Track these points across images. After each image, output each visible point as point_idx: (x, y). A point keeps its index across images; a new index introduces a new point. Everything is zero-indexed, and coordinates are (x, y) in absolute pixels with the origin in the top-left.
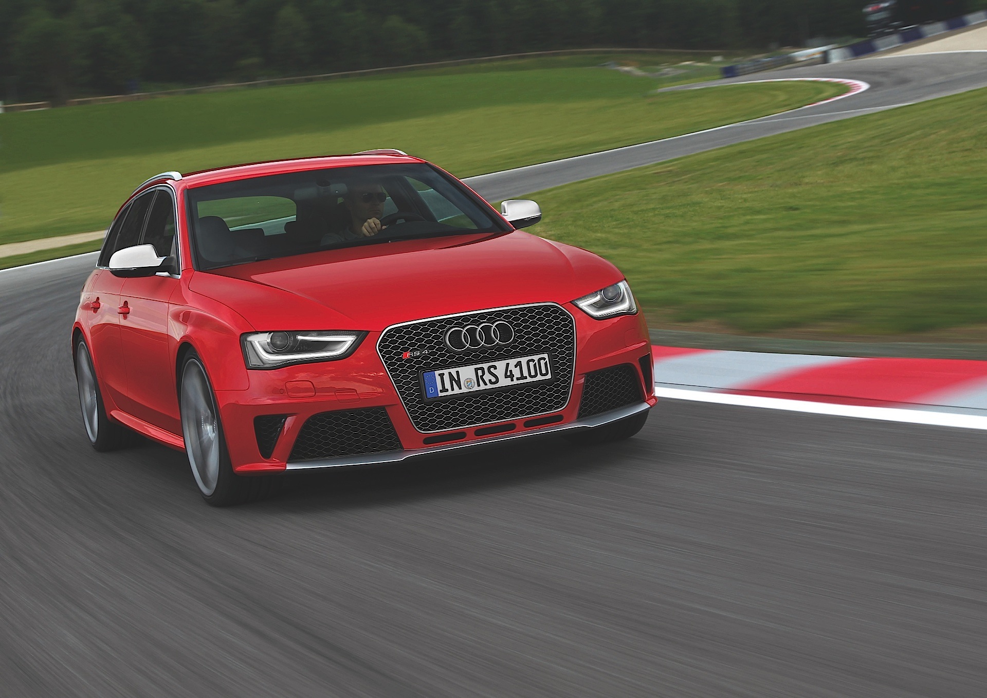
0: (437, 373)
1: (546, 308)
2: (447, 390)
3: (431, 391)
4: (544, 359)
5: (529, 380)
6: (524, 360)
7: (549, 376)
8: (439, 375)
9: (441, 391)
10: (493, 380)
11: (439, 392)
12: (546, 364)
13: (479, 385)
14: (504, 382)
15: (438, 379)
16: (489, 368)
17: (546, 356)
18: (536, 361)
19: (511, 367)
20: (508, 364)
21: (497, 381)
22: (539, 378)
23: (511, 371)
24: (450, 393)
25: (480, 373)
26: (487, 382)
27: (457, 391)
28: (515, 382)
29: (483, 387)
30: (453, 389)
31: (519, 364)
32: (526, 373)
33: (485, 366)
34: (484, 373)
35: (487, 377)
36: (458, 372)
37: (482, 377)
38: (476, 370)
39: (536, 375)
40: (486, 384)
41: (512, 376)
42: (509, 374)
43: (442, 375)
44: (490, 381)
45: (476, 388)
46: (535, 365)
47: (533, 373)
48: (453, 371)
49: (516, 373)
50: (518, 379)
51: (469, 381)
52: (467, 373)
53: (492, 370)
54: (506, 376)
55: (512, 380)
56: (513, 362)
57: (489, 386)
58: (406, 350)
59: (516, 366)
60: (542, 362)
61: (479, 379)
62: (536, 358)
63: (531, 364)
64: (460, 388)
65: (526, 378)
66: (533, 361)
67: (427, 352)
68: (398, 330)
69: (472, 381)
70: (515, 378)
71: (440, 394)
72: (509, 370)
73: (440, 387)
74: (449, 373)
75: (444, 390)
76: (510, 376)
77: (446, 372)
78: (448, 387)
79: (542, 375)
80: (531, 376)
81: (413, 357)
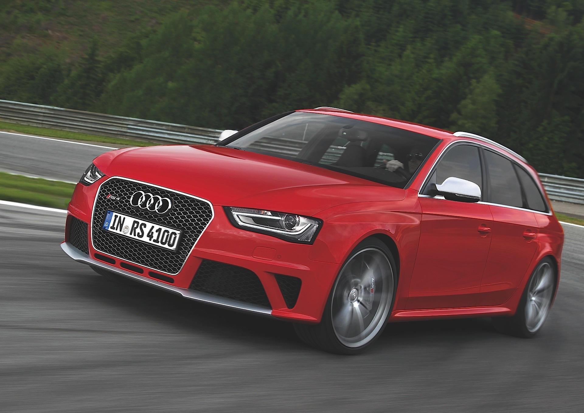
3: (106, 225)
4: (175, 234)
5: (160, 244)
6: (164, 229)
7: (173, 248)
8: (115, 215)
10: (141, 234)
11: (110, 227)
12: (175, 238)
13: (131, 234)
14: (145, 239)
15: (113, 218)
16: (142, 224)
18: (170, 234)
19: (154, 230)
20: (153, 227)
21: (142, 236)
22: (166, 246)
23: (153, 233)
24: (114, 231)
25: (136, 225)
26: (136, 234)
27: (118, 231)
28: (152, 242)
29: (132, 236)
30: (116, 229)
31: (159, 231)
32: (160, 240)
33: (141, 222)
34: (137, 227)
35: (138, 230)
36: (124, 218)
37: (135, 228)
38: (135, 222)
39: (165, 243)
42: (150, 234)
43: (116, 217)
44: (139, 233)
45: (128, 235)
46: (168, 236)
47: (164, 241)
48: (123, 216)
49: (155, 236)
50: (154, 241)
51: (127, 227)
52: (129, 221)
53: (143, 226)
54: (148, 236)
55: (150, 240)
56: (157, 227)
57: (136, 237)
58: (112, 193)
59: (157, 231)
60: (173, 236)
61: (133, 229)
62: (171, 231)
63: (166, 234)
64: (121, 231)
65: (158, 242)
66: (168, 232)
67: (118, 200)
68: (118, 180)
69: (128, 230)
70: (152, 239)
71: (110, 229)
74: (120, 217)
75: (113, 228)
76: (150, 236)
77: (119, 215)
78: (115, 226)
79: (169, 245)
80: (162, 243)
81: (111, 199)
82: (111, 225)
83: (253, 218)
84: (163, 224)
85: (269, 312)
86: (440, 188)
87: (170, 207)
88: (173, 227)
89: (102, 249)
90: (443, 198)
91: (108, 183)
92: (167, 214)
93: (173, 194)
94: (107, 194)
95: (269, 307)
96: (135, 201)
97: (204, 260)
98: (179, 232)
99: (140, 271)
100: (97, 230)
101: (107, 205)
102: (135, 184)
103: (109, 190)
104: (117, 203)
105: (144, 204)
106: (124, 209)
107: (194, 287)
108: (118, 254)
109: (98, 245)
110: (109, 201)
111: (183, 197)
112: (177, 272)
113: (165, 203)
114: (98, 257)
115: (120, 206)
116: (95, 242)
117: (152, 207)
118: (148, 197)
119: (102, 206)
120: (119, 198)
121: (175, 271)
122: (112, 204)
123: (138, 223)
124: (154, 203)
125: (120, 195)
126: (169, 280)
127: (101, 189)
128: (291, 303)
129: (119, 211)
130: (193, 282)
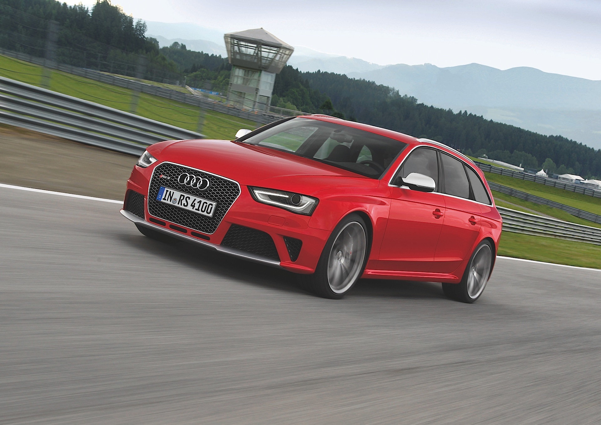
2: (165, 200)
3: (159, 196)
4: (212, 205)
5: (200, 212)
6: (203, 201)
7: (211, 215)
8: (167, 190)
9: (163, 199)
10: (186, 204)
11: (162, 199)
12: (212, 208)
13: (178, 204)
14: (189, 208)
15: (165, 192)
16: (187, 197)
18: (208, 205)
20: (195, 199)
21: (187, 206)
22: (205, 213)
23: (195, 203)
25: (182, 197)
26: (183, 204)
27: (168, 202)
28: (194, 210)
29: (179, 206)
30: (167, 200)
31: (200, 202)
32: (200, 209)
33: (186, 195)
35: (184, 202)
36: (173, 192)
37: (182, 200)
38: (181, 195)
40: (181, 205)
42: (193, 205)
43: (167, 191)
44: (184, 204)
45: (176, 205)
46: (206, 206)
47: (203, 210)
48: (172, 191)
51: (175, 199)
52: (177, 195)
53: (188, 199)
54: (192, 205)
55: (193, 208)
56: (198, 199)
57: (183, 207)
58: (164, 174)
59: (198, 202)
60: (210, 206)
61: (180, 201)
62: (209, 202)
63: (205, 204)
64: (170, 201)
65: (199, 210)
68: (168, 165)
69: (176, 201)
70: (195, 208)
71: (162, 200)
72: (194, 203)
74: (170, 191)
75: (164, 199)
76: (193, 206)
77: (169, 190)
78: (166, 198)
79: (207, 213)
80: (202, 211)
81: (164, 178)
82: (163, 197)
83: (269, 196)
84: (203, 197)
85: (278, 264)
86: (405, 180)
87: (208, 185)
88: (210, 199)
89: (156, 215)
90: (408, 188)
91: (160, 166)
92: (206, 191)
93: (210, 176)
94: (160, 174)
95: (278, 259)
96: (182, 180)
97: (233, 224)
98: (215, 204)
99: (184, 231)
100: (152, 200)
101: (160, 182)
102: (182, 168)
103: (161, 172)
104: (168, 181)
105: (189, 183)
106: (173, 186)
107: (224, 244)
108: (168, 219)
109: (153, 212)
110: (161, 179)
111: (218, 178)
112: (212, 233)
113: (205, 183)
114: (151, 220)
115: (170, 183)
116: (150, 209)
117: (195, 185)
118: (191, 178)
119: (156, 183)
120: (169, 178)
121: (211, 231)
122: (164, 182)
123: (184, 196)
124: (196, 183)
125: (170, 176)
126: (207, 238)
127: (156, 170)
128: (294, 257)
129: (169, 187)
130: (224, 240)
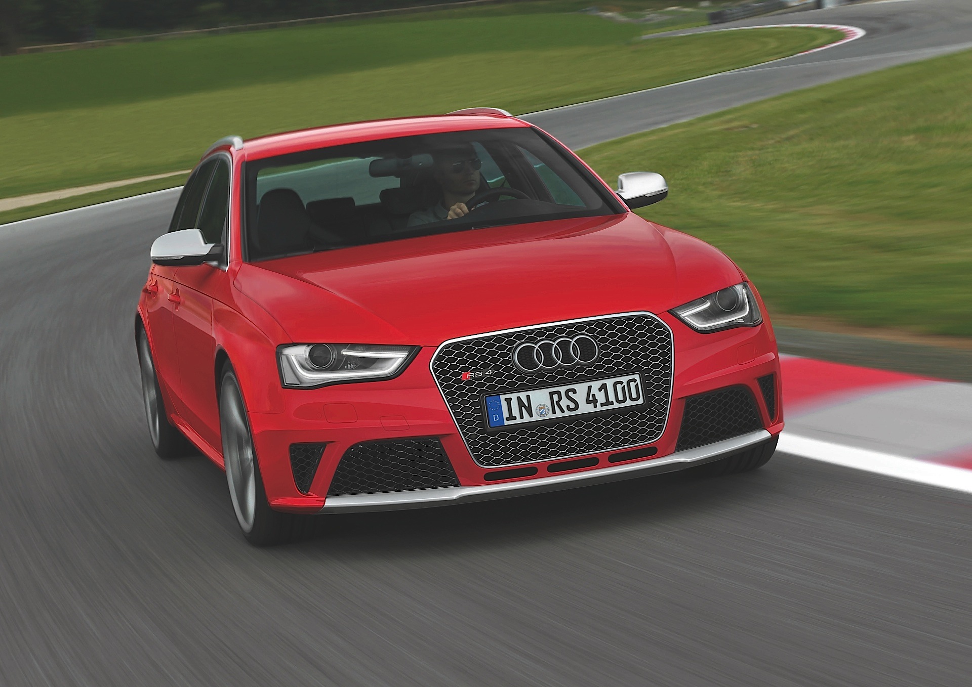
0: (503, 397)
1: (639, 319)
2: (515, 418)
3: (495, 418)
4: (635, 380)
5: (616, 405)
6: (610, 382)
7: (641, 401)
8: (506, 400)
9: (508, 419)
10: (572, 406)
11: (505, 420)
12: (637, 386)
13: (554, 412)
14: (588, 409)
15: (504, 405)
16: (567, 392)
17: (637, 377)
18: (625, 384)
19: (594, 391)
20: (590, 387)
21: (577, 407)
22: (629, 403)
23: (594, 396)
24: (519, 421)
25: (556, 397)
26: (565, 408)
27: (527, 418)
28: (599, 408)
29: (559, 414)
30: (522, 417)
31: (604, 387)
32: (612, 398)
33: (562, 389)
34: (560, 398)
35: (565, 402)
36: (528, 397)
37: (558, 402)
38: (551, 394)
39: (624, 400)
40: (563, 411)
41: (595, 401)
42: (591, 399)
43: (509, 401)
44: (568, 407)
45: (551, 416)
46: (623, 388)
47: (621, 398)
48: (523, 396)
49: (601, 397)
50: (602, 405)
51: (542, 407)
52: (540, 398)
53: (571, 394)
54: (588, 402)
55: (595, 407)
56: (596, 385)
57: (567, 413)
58: (466, 370)
59: (600, 390)
60: (633, 385)
61: (555, 405)
62: (624, 379)
63: (619, 387)
64: (531, 416)
65: (612, 403)
66: (621, 383)
67: (491, 373)
69: (546, 408)
70: (598, 404)
71: (507, 423)
72: (591, 394)
73: (506, 414)
74: (518, 397)
75: (512, 418)
76: (592, 401)
77: (514, 396)
78: (516, 414)
79: (632, 399)
80: (618, 401)
81: (473, 378)
84: (604, 376)
88: (622, 373)
89: (497, 462)
97: (687, 399)
98: (638, 375)
99: (589, 463)
101: (471, 390)
105: (549, 361)
108: (534, 457)
109: (488, 459)
110: (469, 382)
113: (585, 344)
114: (491, 478)
117: (567, 358)
119: (463, 395)
122: (482, 385)
123: (558, 393)
124: (567, 353)
125: (485, 366)
126: (650, 453)
